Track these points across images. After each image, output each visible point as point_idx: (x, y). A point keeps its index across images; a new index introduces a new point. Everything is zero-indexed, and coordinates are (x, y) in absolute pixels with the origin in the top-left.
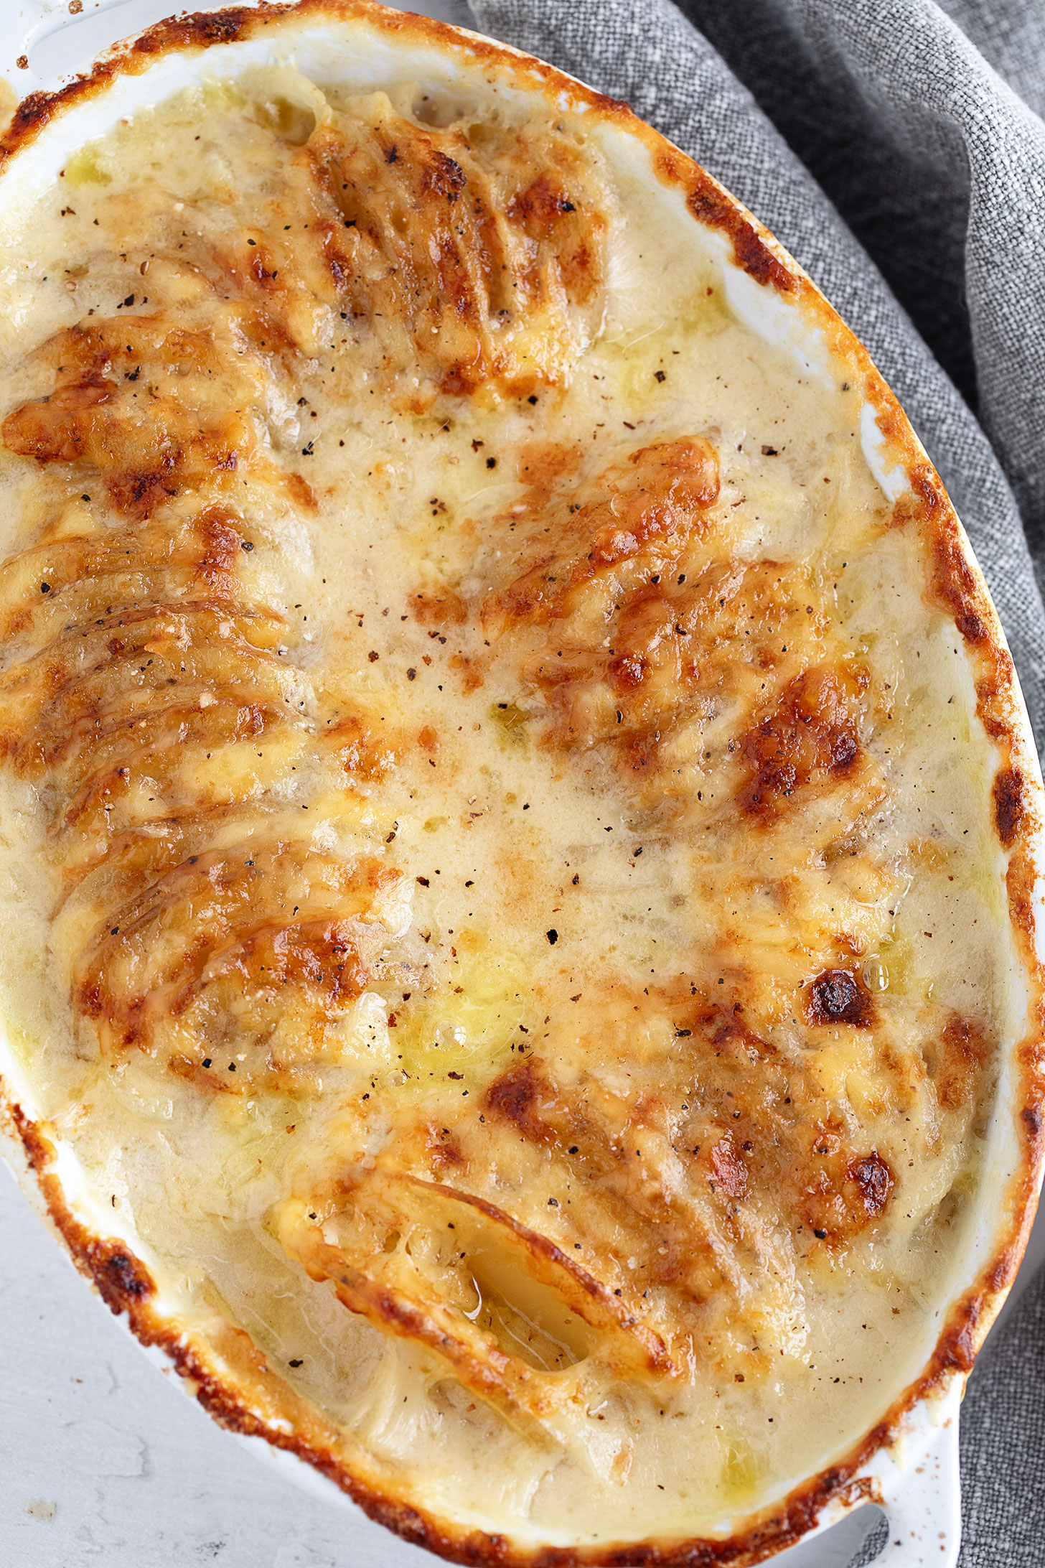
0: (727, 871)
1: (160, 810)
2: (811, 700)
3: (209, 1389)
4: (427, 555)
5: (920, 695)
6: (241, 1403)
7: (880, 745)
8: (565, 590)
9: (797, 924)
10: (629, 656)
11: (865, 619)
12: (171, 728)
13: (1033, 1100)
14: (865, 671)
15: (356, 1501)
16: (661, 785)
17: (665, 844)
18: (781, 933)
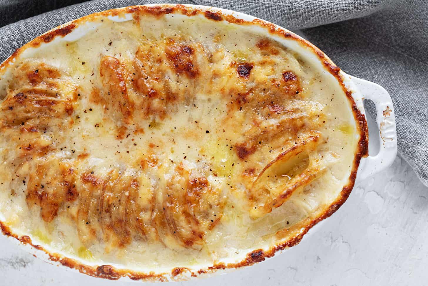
0: (207, 86)
1: (149, 213)
2: (173, 54)
3: (289, 244)
4: (108, 132)
5: (179, 28)
6: (294, 238)
7: (188, 41)
8: (128, 102)
9: (225, 74)
10: (149, 92)
11: (157, 35)
12: (131, 204)
13: (283, 33)
14: (170, 39)
15: (325, 218)
16: (181, 95)
17: (195, 98)
18: (225, 78)
